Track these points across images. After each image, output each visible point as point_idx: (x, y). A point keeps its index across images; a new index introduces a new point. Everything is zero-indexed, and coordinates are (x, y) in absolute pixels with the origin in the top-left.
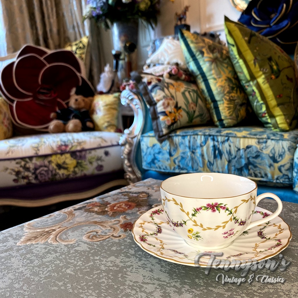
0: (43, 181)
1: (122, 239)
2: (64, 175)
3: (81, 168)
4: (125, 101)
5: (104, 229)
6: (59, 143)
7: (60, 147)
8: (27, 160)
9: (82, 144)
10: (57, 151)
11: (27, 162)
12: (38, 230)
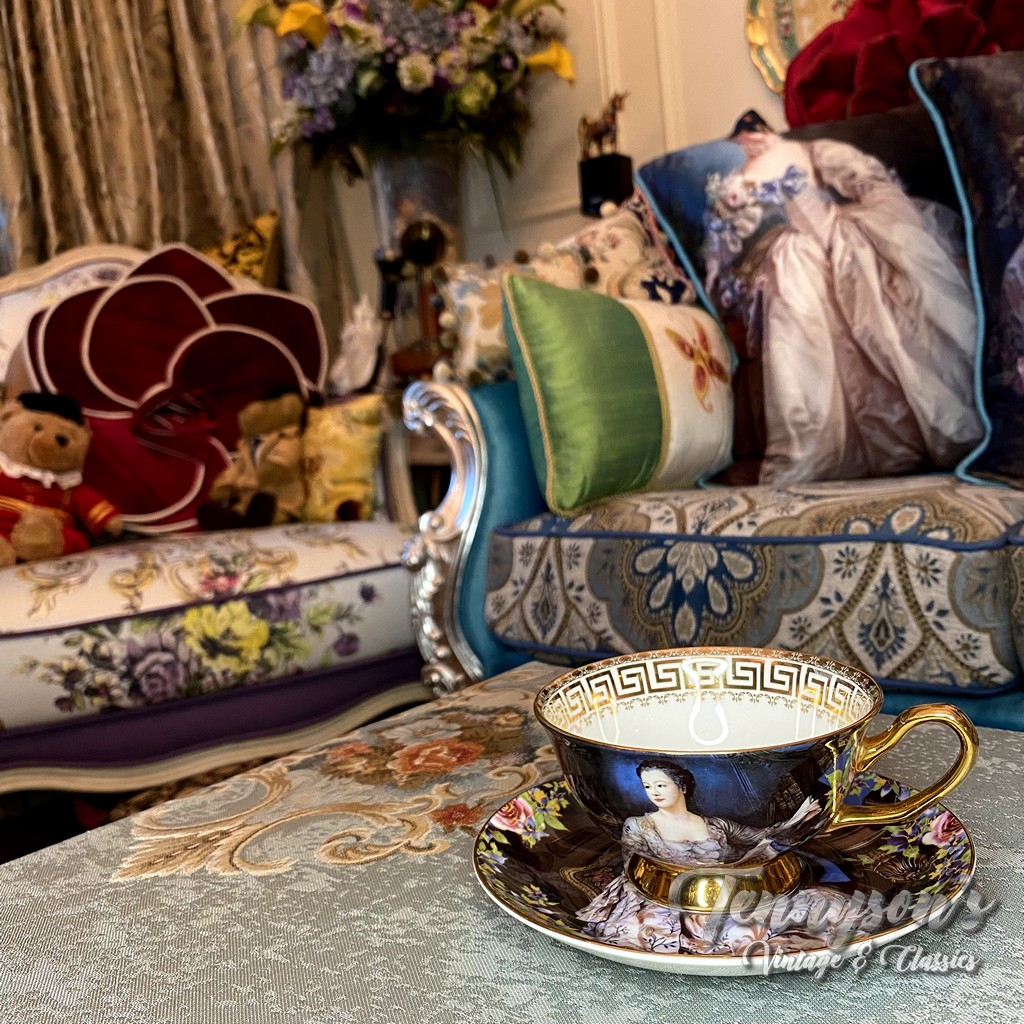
0: (159, 699)
1: (436, 855)
2: (230, 675)
3: (284, 650)
5: (381, 827)
6: (208, 569)
7: (209, 581)
8: (103, 630)
9: (282, 566)
10: (201, 595)
11: (102, 638)
12: (176, 835)
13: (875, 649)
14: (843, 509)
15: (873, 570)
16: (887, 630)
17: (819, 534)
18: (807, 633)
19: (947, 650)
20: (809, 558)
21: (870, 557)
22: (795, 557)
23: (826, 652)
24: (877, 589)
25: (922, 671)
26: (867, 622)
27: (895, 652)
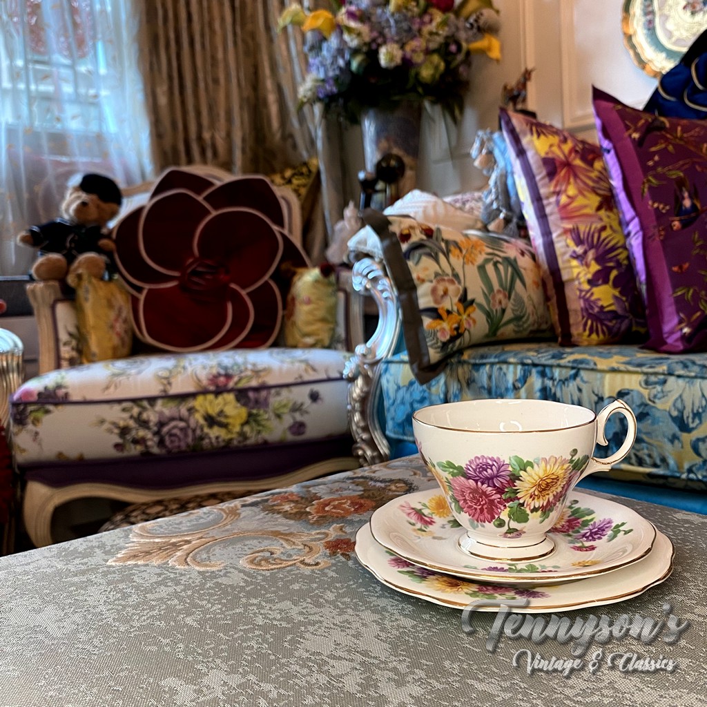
0: (175, 450)
2: (220, 440)
3: (256, 428)
4: (361, 283)
5: (288, 547)
6: (214, 371)
7: (214, 379)
8: (145, 403)
9: (262, 374)
10: (208, 387)
11: (144, 409)
12: (157, 540)
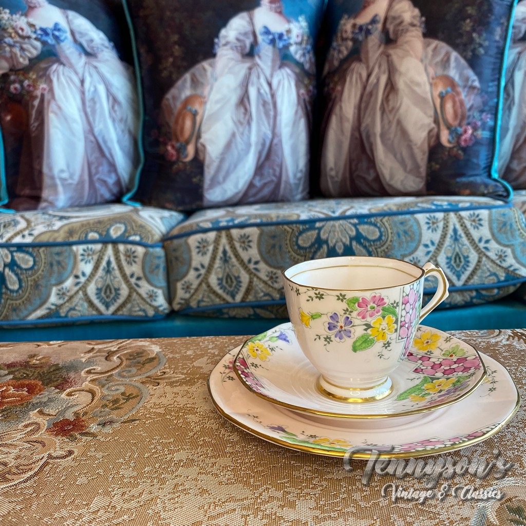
13: (105, 300)
14: (83, 225)
15: (102, 259)
16: (110, 290)
17: (71, 240)
18: (66, 295)
19: (143, 299)
20: (66, 254)
21: (100, 251)
22: (58, 254)
23: (79, 304)
24: (104, 269)
25: (130, 310)
26: (99, 286)
27: (115, 301)
